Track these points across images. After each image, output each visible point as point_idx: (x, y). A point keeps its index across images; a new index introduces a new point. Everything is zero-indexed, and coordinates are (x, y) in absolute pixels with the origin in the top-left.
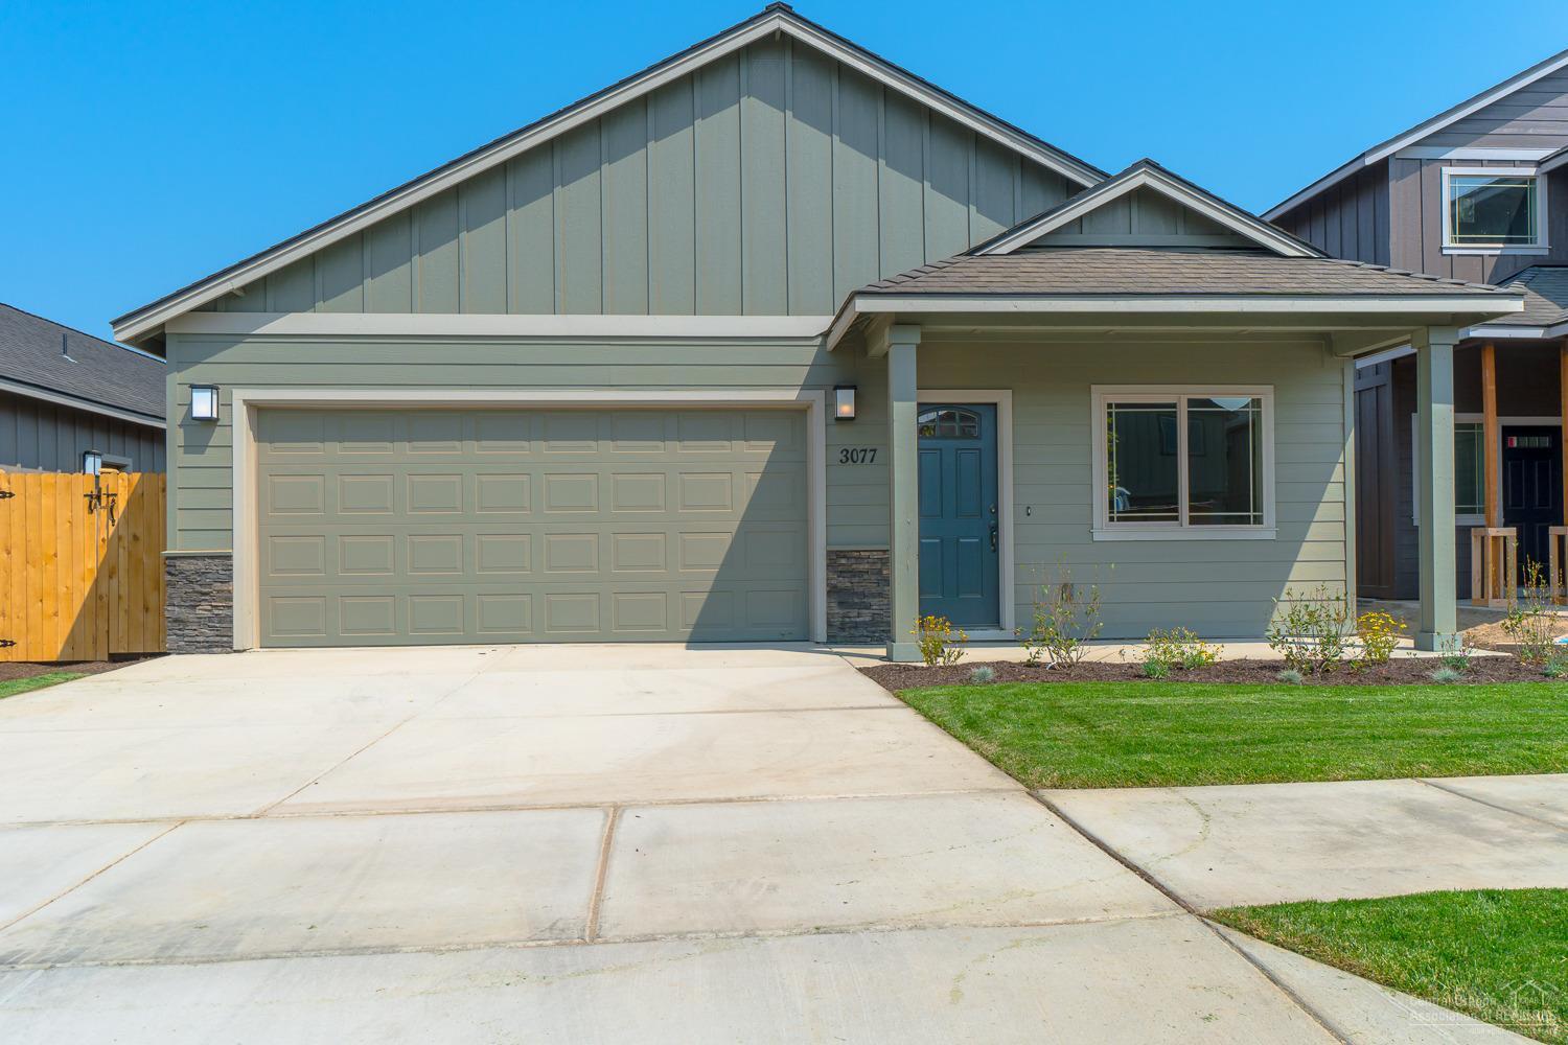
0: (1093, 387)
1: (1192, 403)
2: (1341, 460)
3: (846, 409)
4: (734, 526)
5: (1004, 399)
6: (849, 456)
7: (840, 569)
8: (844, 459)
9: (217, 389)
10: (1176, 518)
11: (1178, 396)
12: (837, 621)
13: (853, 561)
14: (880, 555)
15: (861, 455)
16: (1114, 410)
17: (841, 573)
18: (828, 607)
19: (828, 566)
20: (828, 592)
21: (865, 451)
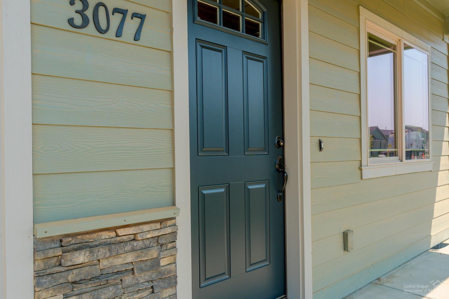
6: (89, 13)
8: (78, 20)
13: (102, 252)
21: (124, 12)
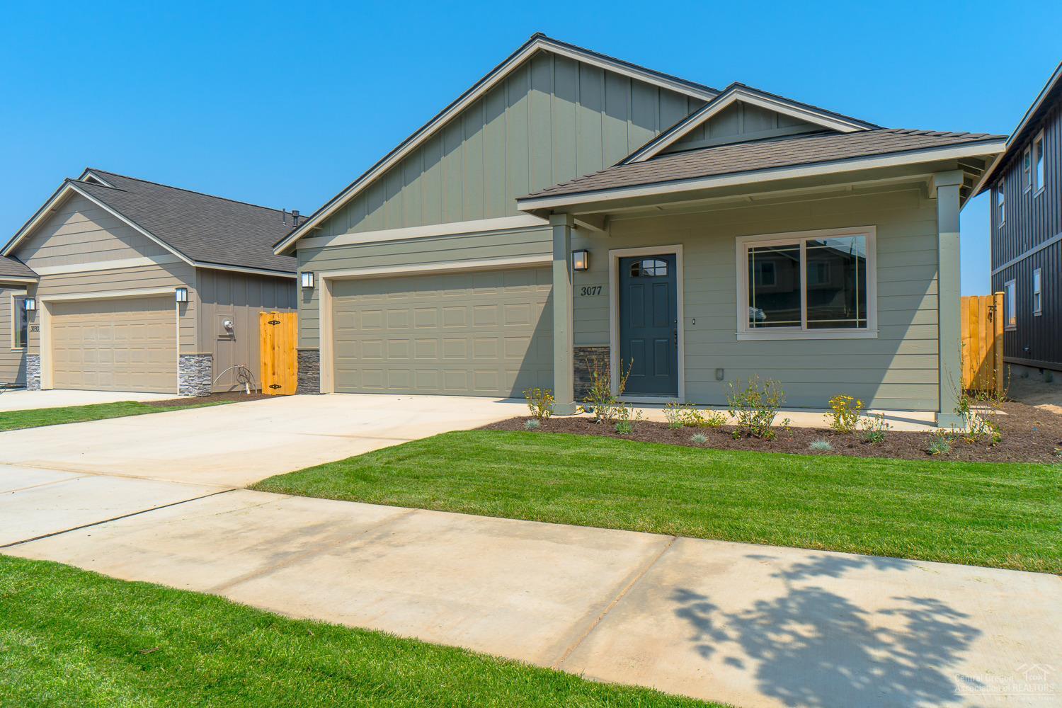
0: (737, 238)
1: (808, 244)
2: (936, 277)
3: (579, 264)
4: (531, 333)
5: (677, 249)
6: (586, 291)
7: (580, 358)
8: (583, 293)
9: (312, 273)
10: (799, 324)
11: (798, 239)
12: (579, 388)
13: (588, 353)
14: (603, 350)
15: (593, 290)
16: (753, 252)
17: (581, 361)
18: (575, 380)
19: (574, 356)
20: (575, 371)
21: (595, 288)
